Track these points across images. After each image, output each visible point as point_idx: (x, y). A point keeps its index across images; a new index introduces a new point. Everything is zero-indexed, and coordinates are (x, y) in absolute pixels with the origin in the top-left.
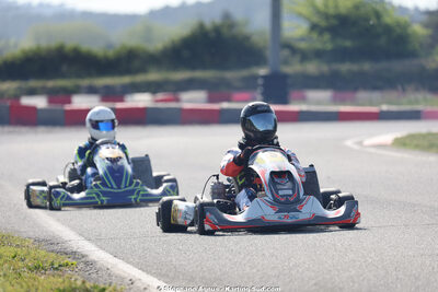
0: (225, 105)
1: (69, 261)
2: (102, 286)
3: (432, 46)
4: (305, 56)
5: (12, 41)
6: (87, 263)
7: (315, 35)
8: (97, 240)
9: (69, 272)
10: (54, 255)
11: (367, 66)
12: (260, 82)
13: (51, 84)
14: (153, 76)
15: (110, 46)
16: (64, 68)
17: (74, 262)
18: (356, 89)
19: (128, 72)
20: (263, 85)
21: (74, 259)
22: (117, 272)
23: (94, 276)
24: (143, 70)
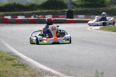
0: (57, 19)
1: (16, 58)
2: (23, 64)
3: (110, 4)
4: (78, 6)
5: (2, 2)
6: (20, 58)
7: (80, 1)
8: (23, 53)
9: (15, 60)
10: (11, 56)
11: (93, 9)
12: (66, 13)
13: (12, 13)
14: (38, 11)
15: (28, 3)
16: (16, 9)
17: (17, 58)
18: (91, 15)
19: (32, 10)
20: (67, 14)
21: (17, 57)
22: (28, 61)
23: (22, 61)
24: (36, 10)
